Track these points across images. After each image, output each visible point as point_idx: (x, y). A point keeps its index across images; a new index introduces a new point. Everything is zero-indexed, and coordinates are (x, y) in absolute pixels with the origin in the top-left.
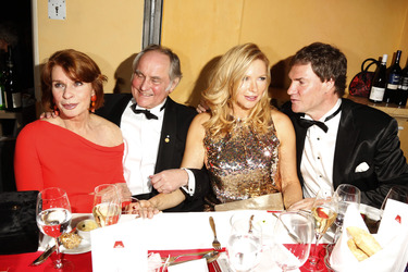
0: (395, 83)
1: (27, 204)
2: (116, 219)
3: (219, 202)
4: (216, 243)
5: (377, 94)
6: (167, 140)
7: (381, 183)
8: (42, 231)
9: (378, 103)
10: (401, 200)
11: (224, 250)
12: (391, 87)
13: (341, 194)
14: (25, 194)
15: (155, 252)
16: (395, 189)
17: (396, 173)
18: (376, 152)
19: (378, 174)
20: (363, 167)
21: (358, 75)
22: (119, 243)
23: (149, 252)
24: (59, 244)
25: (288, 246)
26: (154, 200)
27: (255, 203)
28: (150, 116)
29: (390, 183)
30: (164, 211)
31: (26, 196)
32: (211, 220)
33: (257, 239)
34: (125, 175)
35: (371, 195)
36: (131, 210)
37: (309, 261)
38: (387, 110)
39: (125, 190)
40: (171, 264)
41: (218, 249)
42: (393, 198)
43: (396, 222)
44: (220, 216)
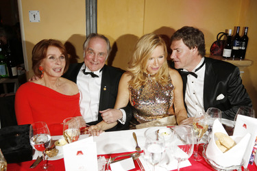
0: (237, 46)
1: (24, 133)
2: (77, 138)
3: (138, 123)
4: (138, 147)
5: (227, 53)
6: (105, 89)
7: (233, 105)
8: (34, 148)
9: (228, 58)
10: (246, 115)
11: (143, 151)
12: (235, 48)
13: (209, 114)
14: (23, 126)
15: (102, 156)
16: (242, 109)
17: (241, 98)
18: (228, 88)
19: (231, 100)
20: (221, 97)
21: (215, 42)
22: (80, 152)
23: (98, 156)
24: (45, 155)
25: (180, 147)
26: (99, 125)
27: (159, 123)
28: (94, 76)
29: (238, 105)
30: (106, 131)
31: (23, 128)
32: (134, 134)
33: (162, 144)
34: (81, 112)
35: (227, 112)
36: (86, 132)
37: (193, 155)
38: (233, 62)
39: (82, 120)
40: (112, 162)
41: (139, 151)
42: (241, 114)
43: (244, 128)
44: (139, 132)
